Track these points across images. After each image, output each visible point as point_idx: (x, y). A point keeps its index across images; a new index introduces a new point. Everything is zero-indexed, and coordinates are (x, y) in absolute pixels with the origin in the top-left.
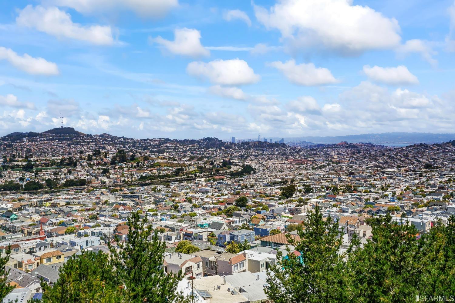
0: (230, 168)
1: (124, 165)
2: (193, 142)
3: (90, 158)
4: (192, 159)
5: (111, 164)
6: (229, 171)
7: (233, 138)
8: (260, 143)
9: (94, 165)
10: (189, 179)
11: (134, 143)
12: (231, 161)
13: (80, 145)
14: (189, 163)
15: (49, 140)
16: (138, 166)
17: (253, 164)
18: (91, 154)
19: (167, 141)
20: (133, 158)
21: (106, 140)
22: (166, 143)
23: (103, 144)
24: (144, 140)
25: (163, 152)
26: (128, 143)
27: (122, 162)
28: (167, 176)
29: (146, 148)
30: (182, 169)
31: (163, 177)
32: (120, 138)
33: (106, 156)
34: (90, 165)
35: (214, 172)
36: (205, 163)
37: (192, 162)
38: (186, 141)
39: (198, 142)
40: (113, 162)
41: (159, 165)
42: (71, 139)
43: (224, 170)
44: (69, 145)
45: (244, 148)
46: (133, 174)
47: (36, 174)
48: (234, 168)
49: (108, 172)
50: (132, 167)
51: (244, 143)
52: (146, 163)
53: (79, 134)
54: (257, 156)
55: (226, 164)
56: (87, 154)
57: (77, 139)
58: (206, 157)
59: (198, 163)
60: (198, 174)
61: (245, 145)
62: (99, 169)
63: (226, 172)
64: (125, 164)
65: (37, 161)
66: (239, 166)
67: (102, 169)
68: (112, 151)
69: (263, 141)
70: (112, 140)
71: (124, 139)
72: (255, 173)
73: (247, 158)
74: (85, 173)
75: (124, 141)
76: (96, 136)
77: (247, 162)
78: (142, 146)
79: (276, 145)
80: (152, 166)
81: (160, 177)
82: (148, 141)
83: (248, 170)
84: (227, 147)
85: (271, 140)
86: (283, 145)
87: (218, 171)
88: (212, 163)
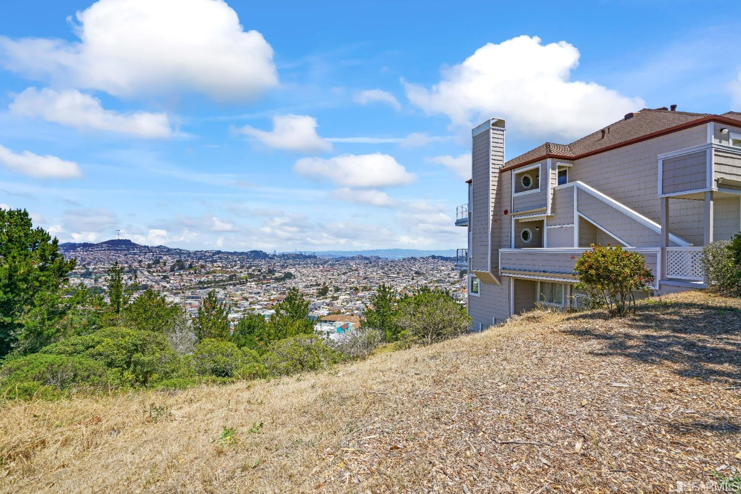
0: (274, 274)
1: (182, 272)
2: (242, 253)
3: (149, 266)
4: (242, 267)
5: (170, 271)
6: (273, 277)
7: (275, 251)
8: (298, 255)
9: (154, 272)
10: (241, 283)
11: (189, 254)
12: (275, 269)
13: (137, 255)
14: (241, 270)
15: (105, 250)
16: (195, 273)
17: (292, 271)
18: (151, 262)
19: (219, 252)
20: (191, 267)
21: (163, 251)
22: (218, 254)
23: (160, 254)
24: (199, 251)
25: (216, 262)
26: (184, 254)
27: (181, 270)
28: (222, 281)
29: (200, 258)
30: (235, 275)
31: (218, 282)
32: (175, 249)
33: (165, 265)
34: (149, 272)
35: (261, 277)
36: (253, 271)
37: (242, 270)
38: (235, 253)
39: (246, 254)
40: (172, 270)
41: (214, 272)
42: (128, 250)
43: (270, 276)
44: (126, 255)
45: (284, 259)
46: (192, 280)
47: (96, 280)
48: (277, 275)
49: (168, 278)
50: (190, 273)
51: (283, 255)
52: (203, 270)
53: (135, 246)
54: (295, 265)
55: (271, 272)
56: (147, 263)
57: (134, 250)
58: (254, 266)
59: (248, 271)
60: (248, 279)
61: (285, 257)
62: (159, 276)
63: (272, 278)
64: (184, 271)
65: (95, 268)
66: (281, 273)
67: (162, 275)
68: (170, 261)
69: (299, 254)
70: (169, 251)
71: (181, 250)
72: (295, 278)
73: (287, 267)
74: (146, 279)
75: (180, 252)
76: (153, 247)
77: (287, 270)
78: (196, 257)
79: (310, 257)
80: (208, 273)
81: (215, 281)
82: (202, 252)
83: (289, 276)
84: (271, 258)
85: (305, 253)
86: (315, 257)
87: (264, 277)
88: (259, 271)
